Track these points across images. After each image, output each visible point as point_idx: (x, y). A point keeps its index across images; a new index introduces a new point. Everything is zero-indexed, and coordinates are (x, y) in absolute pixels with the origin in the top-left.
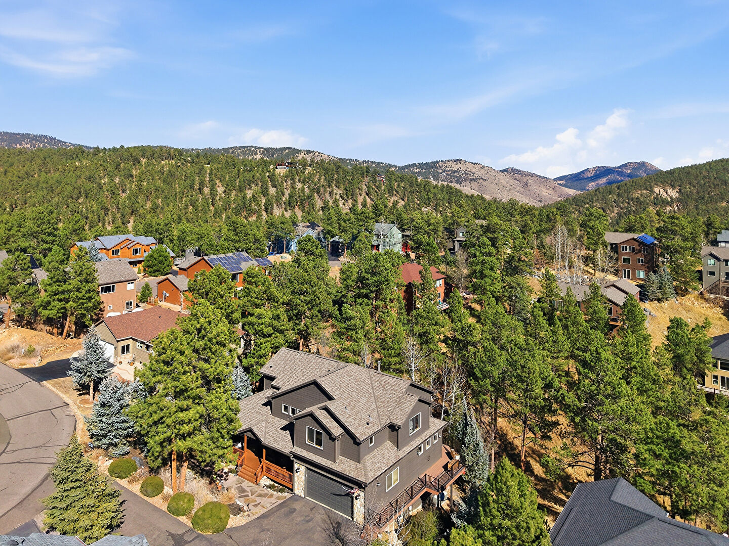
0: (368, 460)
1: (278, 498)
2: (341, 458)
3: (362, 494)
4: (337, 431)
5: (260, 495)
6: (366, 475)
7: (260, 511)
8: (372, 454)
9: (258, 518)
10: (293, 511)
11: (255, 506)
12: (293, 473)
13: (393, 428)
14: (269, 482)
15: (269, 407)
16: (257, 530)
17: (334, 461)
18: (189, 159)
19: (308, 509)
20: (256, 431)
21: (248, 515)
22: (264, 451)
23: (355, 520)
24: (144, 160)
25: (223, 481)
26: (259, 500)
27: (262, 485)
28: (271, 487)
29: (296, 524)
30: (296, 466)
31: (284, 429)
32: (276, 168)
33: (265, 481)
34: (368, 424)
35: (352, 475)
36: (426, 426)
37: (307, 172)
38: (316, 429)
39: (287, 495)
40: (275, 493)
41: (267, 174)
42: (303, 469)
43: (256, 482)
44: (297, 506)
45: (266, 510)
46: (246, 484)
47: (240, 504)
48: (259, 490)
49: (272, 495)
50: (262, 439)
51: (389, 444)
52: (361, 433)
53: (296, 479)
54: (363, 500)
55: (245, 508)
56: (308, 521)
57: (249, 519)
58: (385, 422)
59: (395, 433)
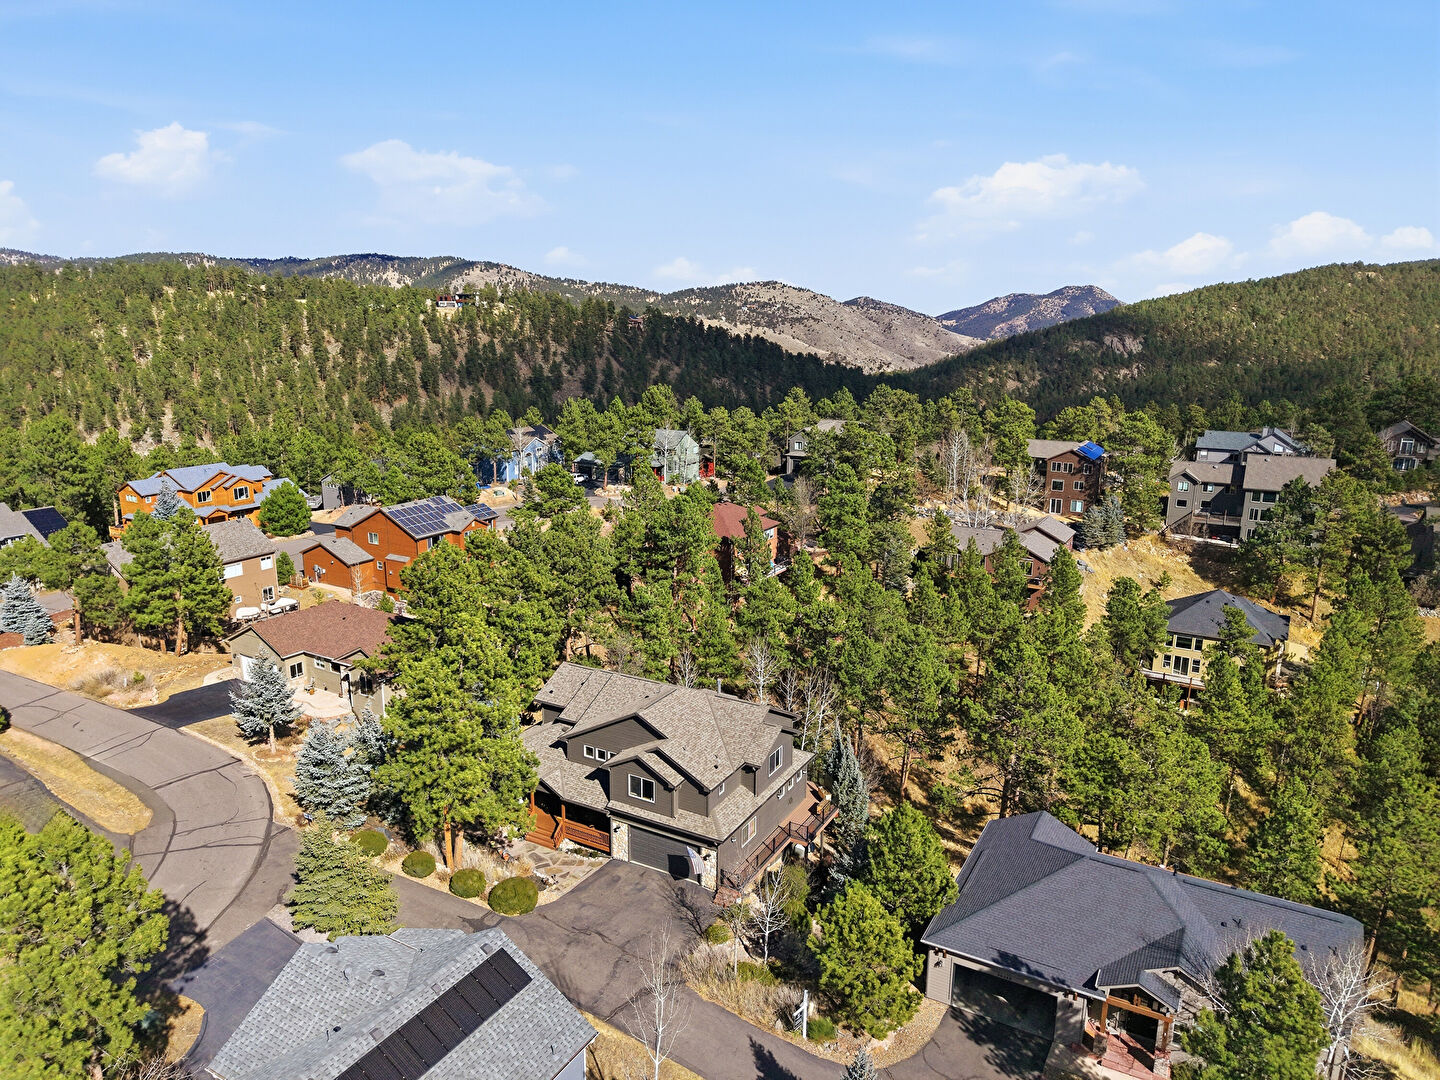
0: (718, 811)
1: (592, 865)
2: (680, 811)
3: (713, 854)
4: (675, 779)
5: (565, 863)
6: (719, 833)
7: (571, 884)
8: (723, 805)
9: (572, 891)
10: (617, 879)
11: (563, 876)
12: (609, 832)
13: (748, 769)
14: (572, 846)
15: (561, 750)
16: (576, 906)
17: (672, 816)
18: (263, 288)
19: (637, 876)
20: (549, 783)
21: (557, 889)
22: (563, 807)
23: (703, 884)
24: (170, 291)
25: (507, 848)
26: (566, 868)
27: (564, 850)
28: (576, 851)
29: (626, 895)
30: (614, 825)
31: (590, 777)
32: (437, 304)
33: (567, 844)
34: (716, 767)
35: (700, 832)
36: (789, 762)
37: (496, 312)
38: (643, 777)
39: (602, 860)
40: (585, 859)
41: (422, 317)
42: (624, 827)
43: (555, 846)
44: (621, 872)
45: (580, 881)
46: (541, 851)
47: (542, 876)
48: (562, 856)
49: (581, 862)
50: (560, 793)
51: (742, 789)
52: (708, 780)
53: (614, 840)
54: (714, 861)
55: (551, 881)
56: (640, 890)
57: (560, 895)
58: (739, 763)
59: (751, 775)
